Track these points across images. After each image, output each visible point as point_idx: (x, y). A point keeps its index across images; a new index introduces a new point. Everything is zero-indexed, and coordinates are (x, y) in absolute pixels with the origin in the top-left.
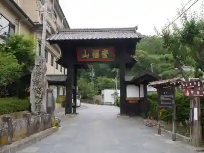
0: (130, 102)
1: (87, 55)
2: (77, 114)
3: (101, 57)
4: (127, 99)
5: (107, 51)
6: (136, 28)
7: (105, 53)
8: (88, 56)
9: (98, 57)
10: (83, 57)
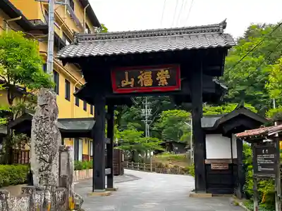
0: (213, 167)
1: (130, 81)
2: (115, 190)
3: (155, 83)
4: (206, 162)
5: (167, 72)
7: (163, 76)
8: (132, 83)
9: (151, 85)
10: (123, 85)
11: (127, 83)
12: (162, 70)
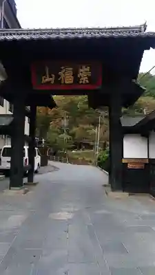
0: (129, 166)
1: (51, 77)
2: (35, 184)
3: (77, 80)
4: (124, 161)
5: (88, 69)
6: (145, 26)
7: (84, 73)
8: (52, 80)
9: (72, 82)
10: (44, 81)
11: (48, 79)
12: (84, 67)
